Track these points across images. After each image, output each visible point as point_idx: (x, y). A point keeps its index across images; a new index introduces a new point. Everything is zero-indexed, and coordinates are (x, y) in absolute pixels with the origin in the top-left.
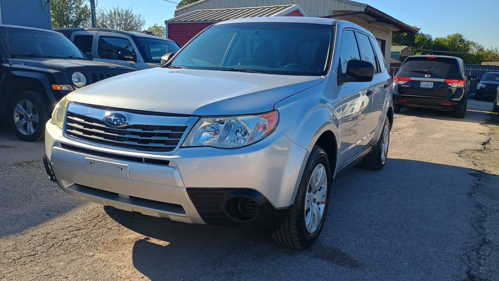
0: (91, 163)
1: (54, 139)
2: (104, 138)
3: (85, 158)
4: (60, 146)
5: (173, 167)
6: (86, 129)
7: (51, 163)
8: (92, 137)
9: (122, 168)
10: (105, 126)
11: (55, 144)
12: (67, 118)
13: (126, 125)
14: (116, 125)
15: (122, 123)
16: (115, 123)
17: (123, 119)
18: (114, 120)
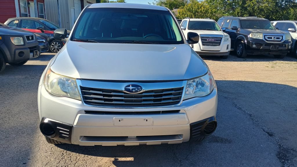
0: (120, 121)
1: (78, 108)
2: (125, 102)
3: (114, 118)
4: (84, 112)
5: (183, 113)
6: (105, 98)
7: (73, 126)
8: (113, 102)
9: (147, 120)
10: (123, 94)
11: (79, 112)
12: (82, 92)
13: (142, 92)
14: (135, 92)
15: (139, 90)
16: (134, 91)
17: (139, 88)
18: (132, 89)
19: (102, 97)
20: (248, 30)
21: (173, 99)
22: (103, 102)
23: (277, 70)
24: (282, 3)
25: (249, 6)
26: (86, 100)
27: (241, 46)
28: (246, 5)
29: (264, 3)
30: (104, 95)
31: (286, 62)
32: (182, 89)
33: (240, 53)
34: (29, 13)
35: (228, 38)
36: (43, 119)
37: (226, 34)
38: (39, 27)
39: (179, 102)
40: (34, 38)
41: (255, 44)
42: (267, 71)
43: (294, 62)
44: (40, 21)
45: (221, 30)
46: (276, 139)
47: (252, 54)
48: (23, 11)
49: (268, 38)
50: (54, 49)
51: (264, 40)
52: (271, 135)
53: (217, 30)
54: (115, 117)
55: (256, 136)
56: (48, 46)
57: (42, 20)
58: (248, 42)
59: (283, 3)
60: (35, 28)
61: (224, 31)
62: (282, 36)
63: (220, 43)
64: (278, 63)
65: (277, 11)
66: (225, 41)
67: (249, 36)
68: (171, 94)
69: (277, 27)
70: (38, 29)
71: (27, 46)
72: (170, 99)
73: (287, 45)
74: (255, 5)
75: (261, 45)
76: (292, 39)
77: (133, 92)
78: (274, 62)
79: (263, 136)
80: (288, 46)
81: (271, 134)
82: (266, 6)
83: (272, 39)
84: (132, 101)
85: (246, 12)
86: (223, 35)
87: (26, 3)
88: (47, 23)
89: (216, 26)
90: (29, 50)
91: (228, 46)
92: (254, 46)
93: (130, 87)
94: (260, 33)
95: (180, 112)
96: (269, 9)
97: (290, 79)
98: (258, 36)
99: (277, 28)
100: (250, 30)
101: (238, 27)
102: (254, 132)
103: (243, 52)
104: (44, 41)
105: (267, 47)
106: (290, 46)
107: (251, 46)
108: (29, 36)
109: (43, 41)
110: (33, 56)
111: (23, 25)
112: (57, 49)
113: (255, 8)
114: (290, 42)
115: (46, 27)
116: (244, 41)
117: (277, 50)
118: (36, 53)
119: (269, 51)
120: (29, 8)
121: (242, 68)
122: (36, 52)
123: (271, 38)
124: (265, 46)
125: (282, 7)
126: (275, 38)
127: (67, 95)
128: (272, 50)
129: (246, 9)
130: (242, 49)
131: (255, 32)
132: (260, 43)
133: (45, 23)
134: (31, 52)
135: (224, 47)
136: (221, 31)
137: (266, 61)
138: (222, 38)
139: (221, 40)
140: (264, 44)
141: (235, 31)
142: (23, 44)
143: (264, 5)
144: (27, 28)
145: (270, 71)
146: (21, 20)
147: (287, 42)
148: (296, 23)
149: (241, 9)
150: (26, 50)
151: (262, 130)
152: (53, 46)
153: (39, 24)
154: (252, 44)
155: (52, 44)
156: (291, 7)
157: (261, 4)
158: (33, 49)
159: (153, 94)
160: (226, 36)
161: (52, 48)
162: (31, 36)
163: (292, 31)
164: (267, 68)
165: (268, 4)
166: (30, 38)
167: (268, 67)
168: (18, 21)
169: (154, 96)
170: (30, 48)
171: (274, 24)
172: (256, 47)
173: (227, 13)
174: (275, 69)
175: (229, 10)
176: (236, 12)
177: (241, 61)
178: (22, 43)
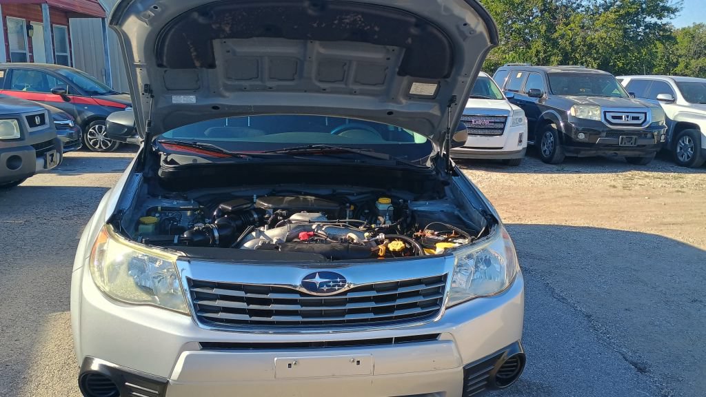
0: (290, 365)
1: (183, 335)
2: (303, 317)
3: (276, 359)
4: (199, 347)
5: (448, 341)
6: (252, 307)
7: (168, 381)
8: (273, 318)
9: (358, 362)
10: (297, 297)
11: (186, 346)
12: (192, 293)
13: (347, 289)
14: (328, 291)
15: (339, 286)
16: (325, 288)
17: (339, 280)
18: (322, 284)
19: (243, 305)
20: (567, 97)
21: (423, 305)
22: (246, 317)
23: (636, 196)
24: (638, 30)
25: (562, 36)
26: (203, 314)
27: (551, 136)
28: (556, 35)
29: (597, 31)
30: (250, 301)
31: (656, 174)
32: (443, 279)
33: (548, 153)
34: (31, 51)
35: (521, 117)
36: (87, 361)
37: (515, 108)
38: (56, 87)
39: (436, 313)
40: (47, 120)
41: (584, 131)
42: (613, 197)
43: (672, 174)
44: (59, 72)
45: (503, 99)
46: (655, 379)
47: (575, 155)
48: (14, 47)
49: (614, 117)
50: (95, 144)
51: (603, 121)
52: (642, 370)
53: (495, 98)
54: (278, 357)
55: (609, 374)
56: (81, 134)
57: (64, 70)
58: (567, 126)
59: (641, 30)
60: (47, 90)
61: (511, 100)
62: (646, 113)
63: (503, 129)
64: (636, 177)
65: (626, 49)
66: (514, 124)
67: (568, 113)
68: (416, 294)
69: (632, 91)
70: (54, 92)
71: (29, 142)
72: (414, 305)
73: (656, 133)
74: (576, 34)
75: (598, 133)
76: (667, 119)
77: (322, 291)
78: (629, 174)
79: (625, 374)
80: (659, 135)
81: (642, 367)
82: (602, 38)
83: (623, 121)
84: (320, 314)
85: (555, 51)
86: (510, 109)
87: (22, 26)
88: (76, 79)
89: (493, 88)
90: (34, 151)
91: (521, 136)
92: (582, 136)
93: (314, 277)
94: (594, 105)
95: (441, 338)
96: (608, 45)
97: (668, 220)
98: (591, 114)
99: (631, 94)
100: (571, 98)
101: (542, 90)
102: (603, 363)
103: (555, 150)
104: (70, 124)
105: (611, 140)
106: (663, 137)
107: (573, 136)
108: (34, 116)
109: (68, 124)
110: (45, 166)
111: (15, 82)
112: (103, 142)
113: (577, 43)
114: (663, 127)
115: (76, 88)
116: (558, 125)
117: (633, 145)
118: (50, 158)
119: (617, 148)
120: (30, 38)
121: (556, 191)
122: (52, 155)
123: (620, 118)
124: (606, 136)
125: (637, 40)
126: (628, 117)
127: (154, 301)
128: (623, 145)
129: (555, 43)
130: (554, 143)
131: (584, 103)
132: (595, 131)
133: (70, 78)
134: (39, 155)
135: (513, 139)
136: (503, 101)
137: (610, 172)
138: (506, 117)
139: (504, 123)
140: (603, 131)
141: (536, 100)
142: (19, 136)
143: (596, 35)
144: (25, 89)
145: (622, 197)
146: (11, 71)
147: (655, 126)
148: (675, 82)
149: (544, 44)
150: (26, 151)
151: (621, 357)
152: (91, 134)
153: (57, 79)
154: (578, 132)
155: (91, 130)
156: (658, 40)
157: (589, 33)
158: (43, 150)
159: (373, 294)
160: (515, 112)
161: (91, 140)
162: (39, 115)
163: (667, 101)
164: (612, 190)
165: (606, 32)
166: (37, 120)
167: (614, 187)
168: (3, 72)
169: (376, 299)
170: (36, 146)
171: (624, 84)
172: (587, 140)
173: (511, 51)
174: (633, 193)
175: (516, 46)
176: (534, 50)
177: (552, 172)
178: (17, 134)
